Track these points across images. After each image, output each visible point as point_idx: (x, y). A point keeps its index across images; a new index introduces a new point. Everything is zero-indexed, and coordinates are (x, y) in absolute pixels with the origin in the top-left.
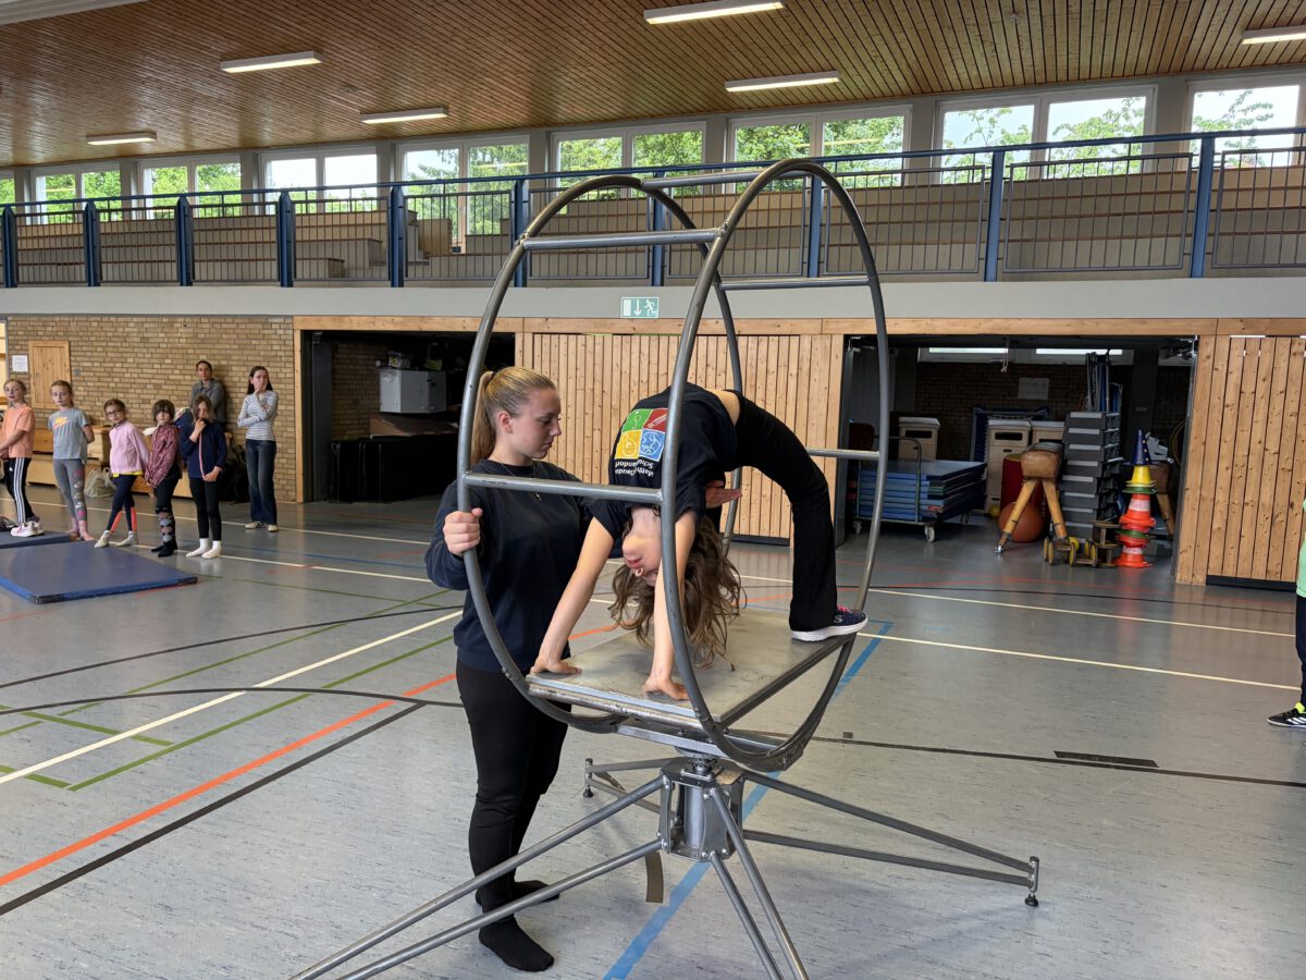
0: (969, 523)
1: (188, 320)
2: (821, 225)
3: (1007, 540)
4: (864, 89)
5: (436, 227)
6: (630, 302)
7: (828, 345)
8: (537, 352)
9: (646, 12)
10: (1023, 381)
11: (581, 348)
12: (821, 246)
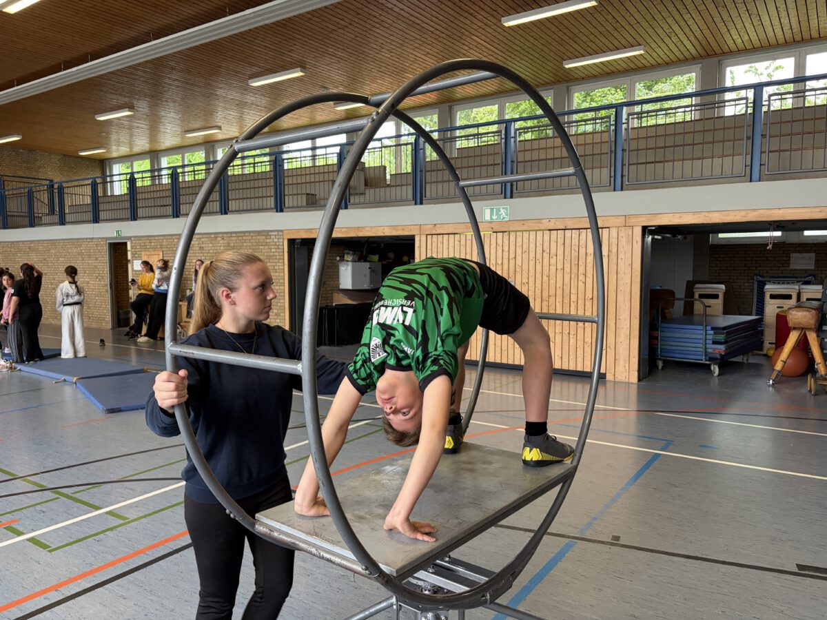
0: (750, 361)
1: (224, 235)
2: (623, 150)
3: (777, 375)
4: (664, 57)
5: (377, 172)
6: (489, 210)
7: (630, 233)
8: (429, 247)
9: (503, 19)
10: (793, 255)
11: (457, 243)
12: (623, 165)
